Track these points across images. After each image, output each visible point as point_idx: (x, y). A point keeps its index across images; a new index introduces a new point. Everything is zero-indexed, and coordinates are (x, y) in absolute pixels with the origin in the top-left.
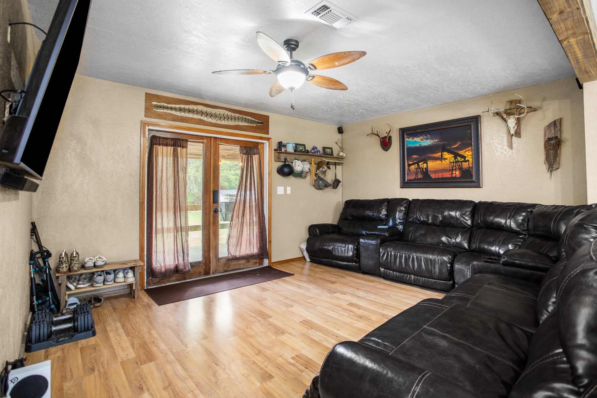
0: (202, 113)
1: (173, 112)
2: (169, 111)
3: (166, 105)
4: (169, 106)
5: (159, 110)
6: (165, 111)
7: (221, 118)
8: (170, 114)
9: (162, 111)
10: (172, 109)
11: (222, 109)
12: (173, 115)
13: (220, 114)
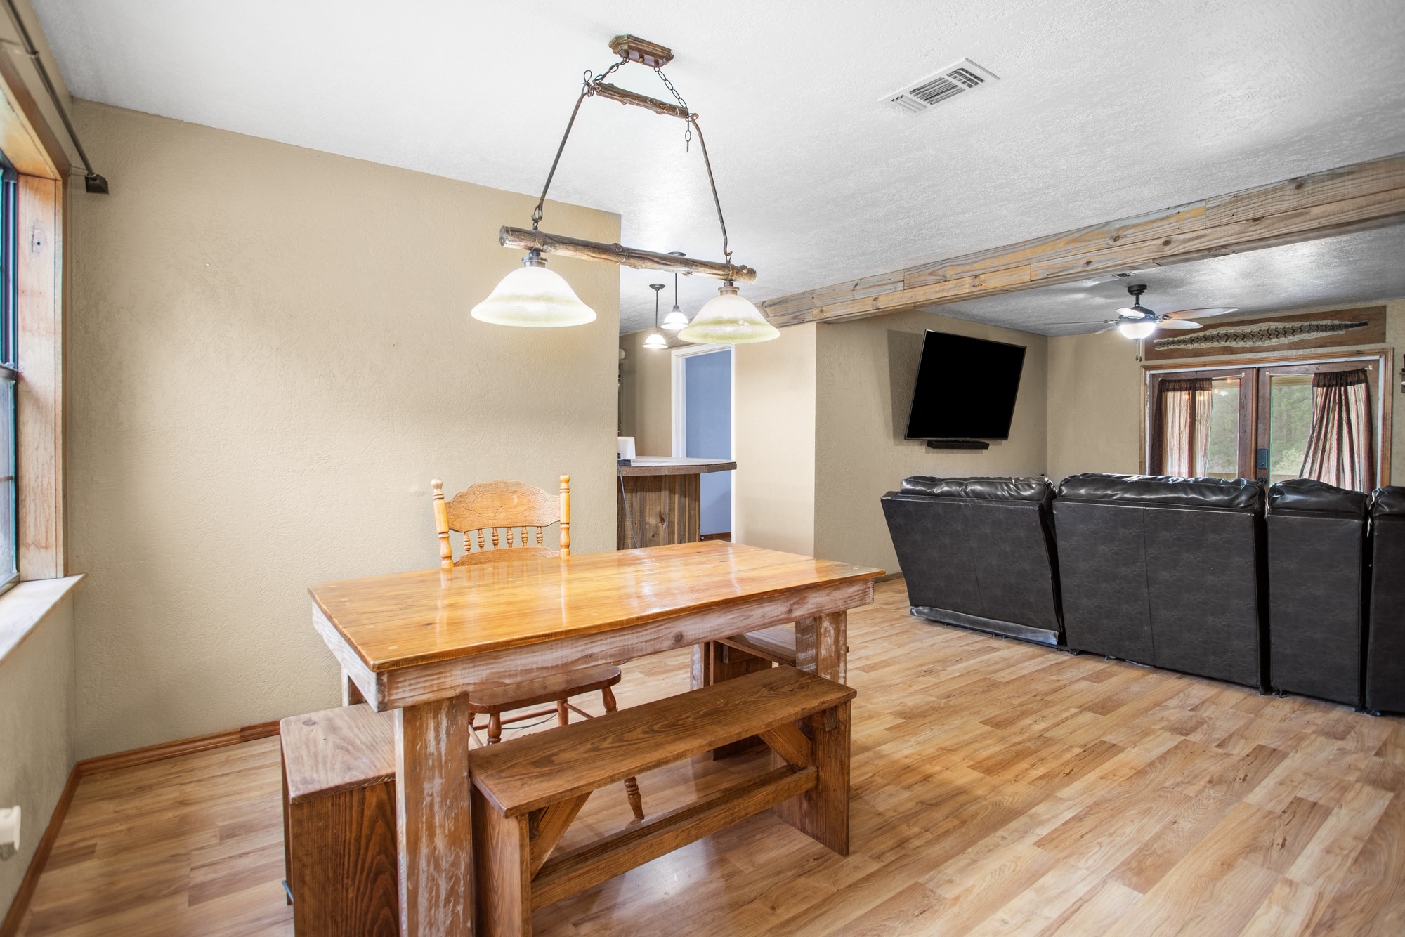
0: (1227, 337)
1: (1182, 346)
2: (1176, 347)
3: (1171, 339)
4: (1176, 339)
5: (1162, 349)
6: (1171, 347)
7: (1263, 336)
8: (1177, 349)
9: (1166, 348)
10: (1179, 342)
11: (1264, 322)
12: (1181, 350)
13: (1260, 331)
